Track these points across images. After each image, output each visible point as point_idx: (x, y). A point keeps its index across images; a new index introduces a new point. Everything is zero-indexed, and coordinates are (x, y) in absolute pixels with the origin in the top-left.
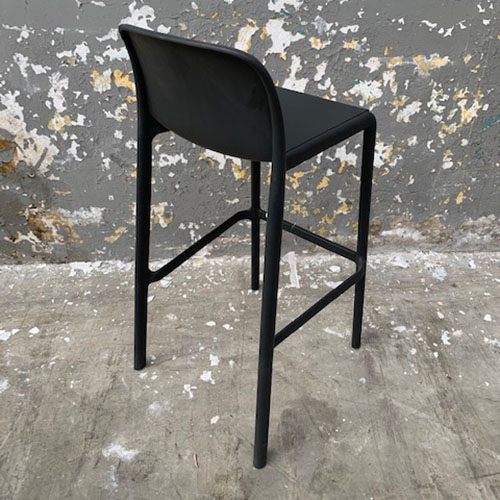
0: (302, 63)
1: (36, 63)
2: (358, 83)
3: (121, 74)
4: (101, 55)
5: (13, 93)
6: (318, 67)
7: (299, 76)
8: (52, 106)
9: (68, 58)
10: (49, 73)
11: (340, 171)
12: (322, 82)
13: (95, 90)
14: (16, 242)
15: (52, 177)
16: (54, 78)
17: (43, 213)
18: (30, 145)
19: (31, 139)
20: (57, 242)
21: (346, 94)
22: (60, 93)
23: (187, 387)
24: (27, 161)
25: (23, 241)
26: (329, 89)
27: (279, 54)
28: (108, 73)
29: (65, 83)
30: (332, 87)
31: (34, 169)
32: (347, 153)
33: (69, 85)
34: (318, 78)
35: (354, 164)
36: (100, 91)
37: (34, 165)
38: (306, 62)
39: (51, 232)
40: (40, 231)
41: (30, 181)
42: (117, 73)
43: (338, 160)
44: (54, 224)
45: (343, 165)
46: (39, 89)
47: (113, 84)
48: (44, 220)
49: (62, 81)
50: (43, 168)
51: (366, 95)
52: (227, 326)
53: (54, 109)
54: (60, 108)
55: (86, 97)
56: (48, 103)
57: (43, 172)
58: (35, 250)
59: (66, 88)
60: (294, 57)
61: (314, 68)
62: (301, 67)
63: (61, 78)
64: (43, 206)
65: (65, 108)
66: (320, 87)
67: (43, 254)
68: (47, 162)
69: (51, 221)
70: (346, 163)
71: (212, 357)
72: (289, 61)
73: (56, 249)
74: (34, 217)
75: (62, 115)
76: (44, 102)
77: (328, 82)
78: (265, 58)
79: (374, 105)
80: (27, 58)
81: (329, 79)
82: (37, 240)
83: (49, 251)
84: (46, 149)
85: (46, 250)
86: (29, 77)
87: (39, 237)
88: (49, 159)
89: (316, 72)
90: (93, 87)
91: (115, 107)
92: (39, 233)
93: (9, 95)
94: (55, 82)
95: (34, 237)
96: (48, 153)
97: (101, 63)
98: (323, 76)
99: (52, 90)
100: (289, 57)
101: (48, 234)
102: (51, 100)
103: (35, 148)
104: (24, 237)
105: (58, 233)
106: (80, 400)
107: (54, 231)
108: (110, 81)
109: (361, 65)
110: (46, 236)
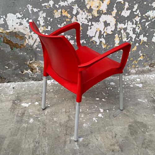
0: (129, 5)
1: (35, 8)
2: (148, 11)
3: (65, 11)
4: (58, 4)
5: (26, 19)
6: (135, 6)
7: (127, 9)
8: (39, 23)
9: (46, 6)
10: (39, 11)
11: (141, 44)
12: (136, 11)
13: (55, 17)
14: (23, 73)
15: (38, 49)
16: (40, 13)
17: (34, 63)
18: (31, 38)
19: (31, 36)
20: (38, 73)
21: (144, 15)
22: (42, 18)
23: (94, 119)
24: (29, 44)
25: (26, 73)
26: (138, 14)
27: (121, 2)
28: (60, 11)
29: (44, 15)
30: (140, 13)
31: (32, 47)
32: (144, 37)
33: (46, 16)
34: (134, 10)
35: (146, 41)
36: (57, 17)
37: (32, 45)
38: (130, 4)
39: (36, 69)
40: (32, 69)
41: (30, 51)
42: (63, 11)
43: (140, 40)
44: (38, 66)
45: (142, 41)
46: (35, 17)
47: (61, 15)
48: (34, 65)
49: (43, 14)
50: (35, 46)
51: (151, 16)
52: (103, 100)
53: (40, 24)
54: (42, 24)
55: (51, 20)
56: (38, 22)
57: (34, 48)
58: (30, 76)
59: (45, 16)
60: (126, 3)
61: (133, 6)
62: (128, 6)
63: (43, 13)
64: (34, 60)
65: (44, 24)
66: (135, 13)
67: (33, 77)
68: (36, 44)
69: (37, 65)
70: (143, 41)
71: (100, 109)
72: (124, 4)
73: (37, 75)
74: (31, 64)
75: (43, 26)
76: (36, 22)
77: (138, 11)
78: (116, 3)
79: (154, 19)
80: (31, 6)
81: (138, 10)
82: (31, 73)
83: (35, 76)
84: (36, 39)
85: (34, 76)
86: (32, 13)
87: (32, 71)
88: (37, 43)
89: (134, 8)
90: (54, 16)
91: (62, 23)
92: (32, 70)
93: (24, 20)
94: (41, 14)
95: (30, 72)
96: (37, 40)
97: (58, 7)
98: (136, 9)
99: (39, 17)
100: (124, 2)
101: (35, 70)
102: (39, 21)
103: (33, 39)
104: (26, 72)
105: (39, 70)
106: (59, 124)
107: (37, 69)
108: (60, 13)
109: (150, 5)
110: (34, 71)
